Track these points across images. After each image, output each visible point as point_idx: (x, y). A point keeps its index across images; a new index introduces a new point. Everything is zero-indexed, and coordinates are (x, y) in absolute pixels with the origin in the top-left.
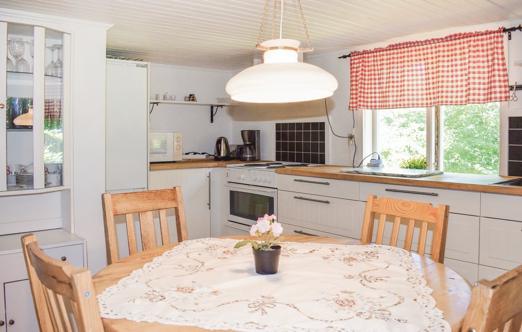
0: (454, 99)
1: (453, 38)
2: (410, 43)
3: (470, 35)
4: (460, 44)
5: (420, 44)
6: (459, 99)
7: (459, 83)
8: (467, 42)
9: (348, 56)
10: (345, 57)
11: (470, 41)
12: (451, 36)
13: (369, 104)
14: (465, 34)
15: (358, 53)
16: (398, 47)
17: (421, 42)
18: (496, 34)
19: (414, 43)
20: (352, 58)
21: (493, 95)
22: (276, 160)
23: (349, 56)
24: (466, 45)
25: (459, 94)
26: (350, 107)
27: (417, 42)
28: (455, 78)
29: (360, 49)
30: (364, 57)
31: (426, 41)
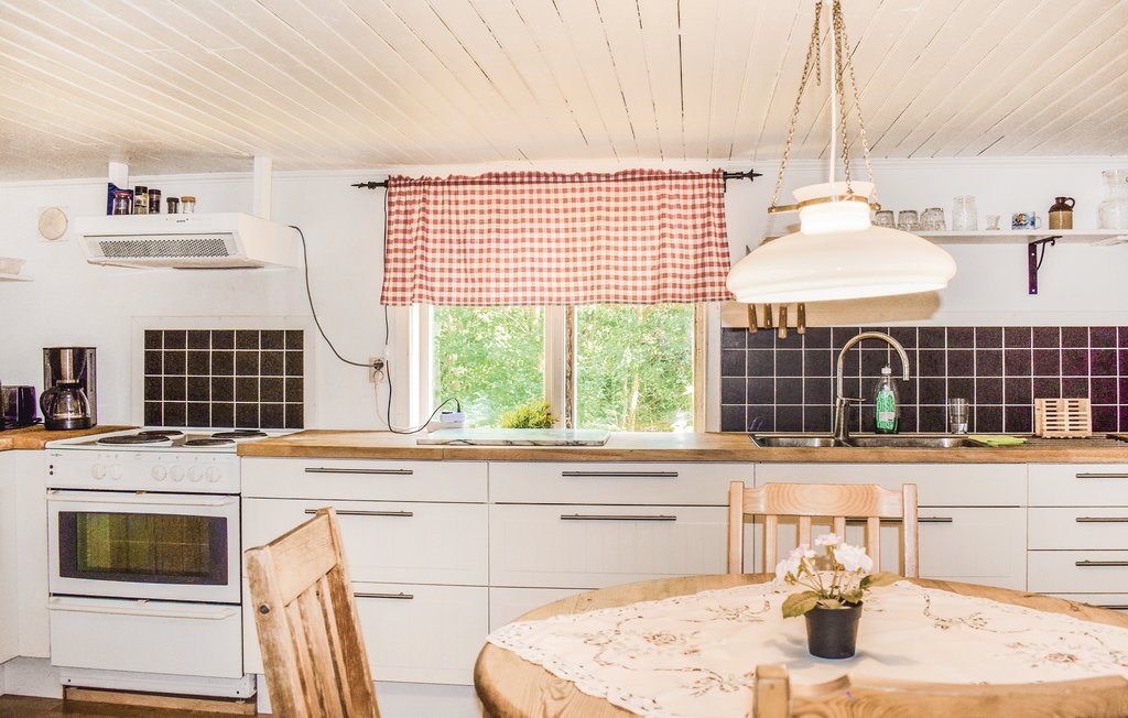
0: (630, 293)
1: (629, 176)
2: (538, 175)
3: (660, 176)
4: (642, 189)
5: (560, 179)
6: (639, 293)
7: (639, 263)
8: (658, 188)
9: (380, 185)
10: (372, 185)
11: (664, 186)
12: (625, 173)
13: (437, 294)
14: (651, 172)
15: (409, 182)
16: (510, 180)
17: (564, 176)
18: (710, 181)
19: (546, 176)
20: (393, 190)
21: (708, 289)
22: (146, 424)
23: (386, 184)
24: (654, 193)
25: (639, 283)
26: (382, 298)
27: (555, 175)
28: (630, 254)
29: (415, 173)
30: (424, 191)
31: (572, 176)
